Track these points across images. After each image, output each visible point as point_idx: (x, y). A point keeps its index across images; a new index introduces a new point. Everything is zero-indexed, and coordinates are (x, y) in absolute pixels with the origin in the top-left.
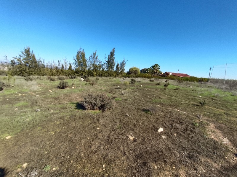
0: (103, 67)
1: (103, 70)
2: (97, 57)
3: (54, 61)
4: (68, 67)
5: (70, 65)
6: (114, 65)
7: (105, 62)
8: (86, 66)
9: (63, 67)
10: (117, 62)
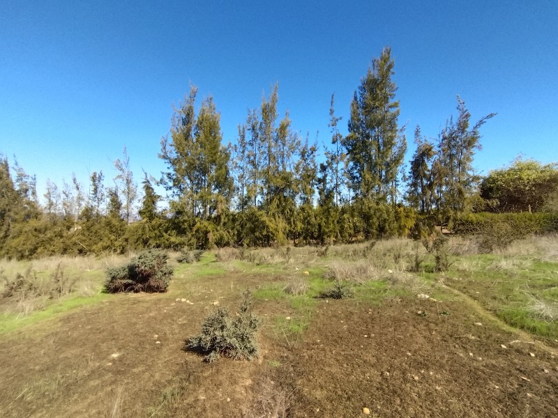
0: (322, 181)
1: (327, 197)
2: (283, 128)
3: (75, 180)
4: (137, 205)
5: (148, 188)
6: (397, 161)
7: (333, 148)
8: (223, 183)
9: (116, 204)
10: (417, 133)
